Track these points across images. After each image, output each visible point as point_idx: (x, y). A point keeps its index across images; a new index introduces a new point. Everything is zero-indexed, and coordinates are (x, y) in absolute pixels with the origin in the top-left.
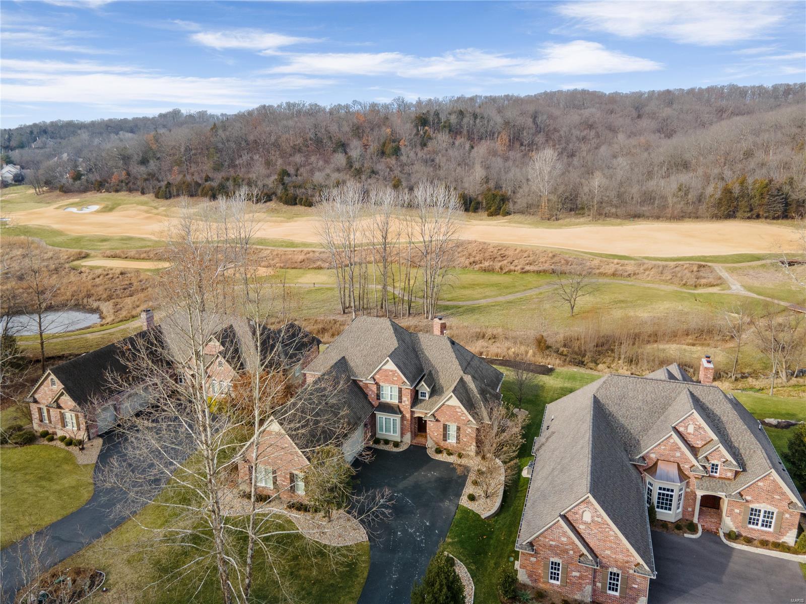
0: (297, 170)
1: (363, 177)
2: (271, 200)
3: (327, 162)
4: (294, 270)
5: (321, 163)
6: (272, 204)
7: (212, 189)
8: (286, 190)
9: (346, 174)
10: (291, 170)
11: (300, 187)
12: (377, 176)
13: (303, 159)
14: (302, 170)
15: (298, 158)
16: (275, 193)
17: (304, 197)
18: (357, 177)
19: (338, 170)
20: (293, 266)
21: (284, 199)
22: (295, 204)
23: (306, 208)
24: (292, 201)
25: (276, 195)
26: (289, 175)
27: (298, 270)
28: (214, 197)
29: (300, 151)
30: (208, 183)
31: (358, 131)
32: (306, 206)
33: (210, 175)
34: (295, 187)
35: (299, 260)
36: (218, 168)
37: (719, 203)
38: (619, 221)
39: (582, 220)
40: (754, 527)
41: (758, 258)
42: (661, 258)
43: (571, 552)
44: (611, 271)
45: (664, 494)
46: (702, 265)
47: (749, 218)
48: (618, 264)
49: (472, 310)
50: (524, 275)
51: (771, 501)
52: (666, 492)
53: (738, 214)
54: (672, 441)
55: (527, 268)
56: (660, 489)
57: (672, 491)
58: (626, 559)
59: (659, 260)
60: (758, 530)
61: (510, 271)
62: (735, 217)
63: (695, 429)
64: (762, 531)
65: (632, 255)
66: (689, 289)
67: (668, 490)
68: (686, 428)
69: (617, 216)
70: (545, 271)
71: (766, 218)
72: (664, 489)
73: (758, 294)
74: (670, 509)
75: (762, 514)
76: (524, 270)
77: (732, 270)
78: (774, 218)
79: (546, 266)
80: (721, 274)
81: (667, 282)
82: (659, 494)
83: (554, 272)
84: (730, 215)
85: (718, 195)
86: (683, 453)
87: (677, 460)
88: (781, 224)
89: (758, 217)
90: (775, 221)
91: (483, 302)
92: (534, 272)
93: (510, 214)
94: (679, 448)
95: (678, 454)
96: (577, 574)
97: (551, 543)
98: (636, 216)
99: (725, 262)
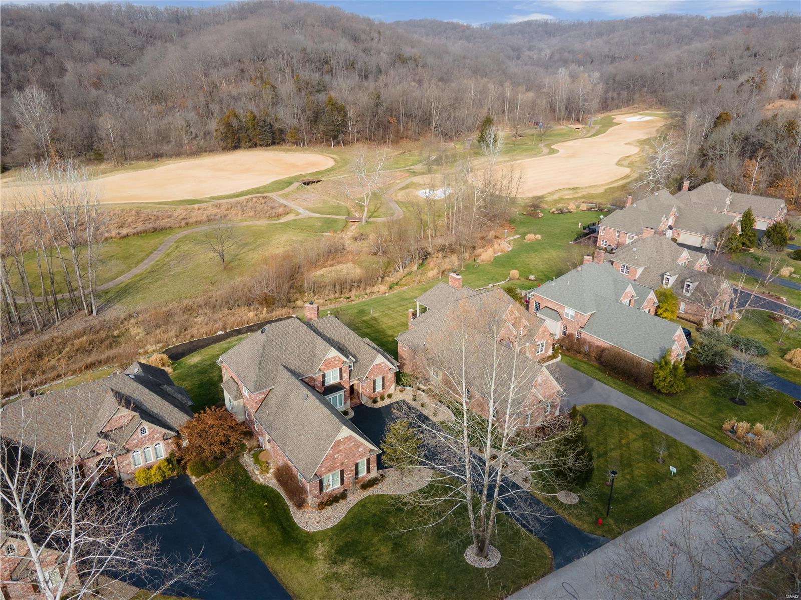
37: (225, 138)
38: (144, 163)
39: (103, 166)
41: (289, 183)
42: (225, 196)
44: (204, 218)
46: (262, 195)
47: (250, 147)
48: (199, 209)
49: (124, 292)
50: (125, 241)
53: (242, 144)
55: (124, 232)
59: (228, 198)
60: (539, 355)
61: (106, 239)
62: (240, 148)
65: (198, 198)
66: (275, 220)
69: (138, 158)
70: (145, 232)
71: (261, 146)
73: (322, 214)
75: (541, 346)
76: (121, 235)
77: (285, 196)
78: (267, 145)
79: (140, 227)
80: (281, 202)
81: (256, 218)
83: (155, 230)
84: (236, 147)
88: (274, 150)
89: (256, 146)
90: (268, 148)
91: (124, 279)
92: (134, 234)
98: (157, 156)
99: (274, 191)
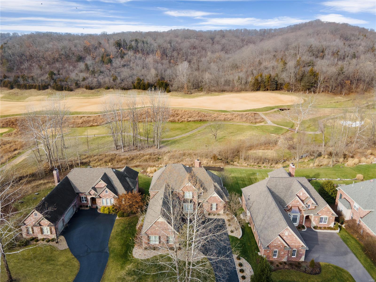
0: (59, 71)
1: (96, 75)
2: (48, 88)
3: (74, 67)
4: (79, 128)
5: (71, 67)
6: (49, 91)
7: (10, 83)
8: (56, 83)
9: (87, 74)
10: (56, 72)
11: (63, 81)
12: (103, 74)
13: (60, 65)
14: (61, 71)
15: (58, 65)
16: (49, 85)
17: (66, 86)
18: (93, 75)
19: (81, 71)
20: (78, 126)
21: (55, 87)
22: (62, 90)
23: (69, 92)
24: (60, 88)
25: (50, 86)
26: (55, 74)
27: (81, 128)
28: (12, 88)
29: (57, 60)
30: (6, 79)
31: (87, 50)
32: (68, 91)
33: (6, 74)
34: (60, 81)
35: (80, 122)
36: (10, 70)
37: (254, 85)
38: (217, 93)
39: (202, 93)
40: (321, 223)
41: (272, 108)
42: (239, 110)
43: (281, 246)
44: (223, 119)
45: (294, 218)
46: (255, 112)
47: (264, 90)
48: (224, 115)
49: (174, 142)
50: (189, 123)
51: (327, 214)
52: (295, 217)
53: (261, 89)
54: (296, 199)
55: (189, 119)
56: (293, 216)
57: (297, 216)
58: (298, 245)
59: (240, 112)
60: (323, 224)
61: (182, 121)
62: (260, 90)
63: (303, 194)
64: (324, 224)
65: (228, 110)
66: (254, 124)
67: (296, 216)
68: (300, 194)
69: (215, 91)
70: (197, 121)
71: (270, 90)
72: (295, 216)
73: (278, 125)
74: (296, 222)
75: (324, 219)
76: (188, 121)
77: (266, 114)
78: (273, 90)
79: (196, 118)
80: (262, 116)
81: (245, 122)
82: (293, 218)
83: (201, 121)
84: (258, 90)
85: (253, 81)
86: (300, 203)
87: (298, 205)
88: (276, 93)
89: (267, 90)
90: (273, 91)
91: (177, 138)
92: (192, 121)
93: (171, 92)
94: (299, 201)
95: (298, 203)
96: (283, 253)
97: (275, 245)
98: (223, 91)
99: (262, 111)
